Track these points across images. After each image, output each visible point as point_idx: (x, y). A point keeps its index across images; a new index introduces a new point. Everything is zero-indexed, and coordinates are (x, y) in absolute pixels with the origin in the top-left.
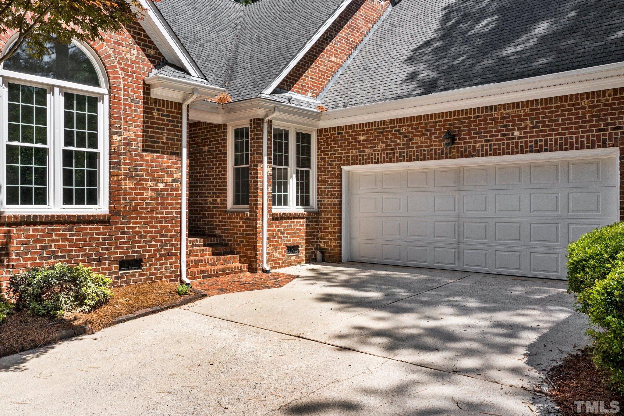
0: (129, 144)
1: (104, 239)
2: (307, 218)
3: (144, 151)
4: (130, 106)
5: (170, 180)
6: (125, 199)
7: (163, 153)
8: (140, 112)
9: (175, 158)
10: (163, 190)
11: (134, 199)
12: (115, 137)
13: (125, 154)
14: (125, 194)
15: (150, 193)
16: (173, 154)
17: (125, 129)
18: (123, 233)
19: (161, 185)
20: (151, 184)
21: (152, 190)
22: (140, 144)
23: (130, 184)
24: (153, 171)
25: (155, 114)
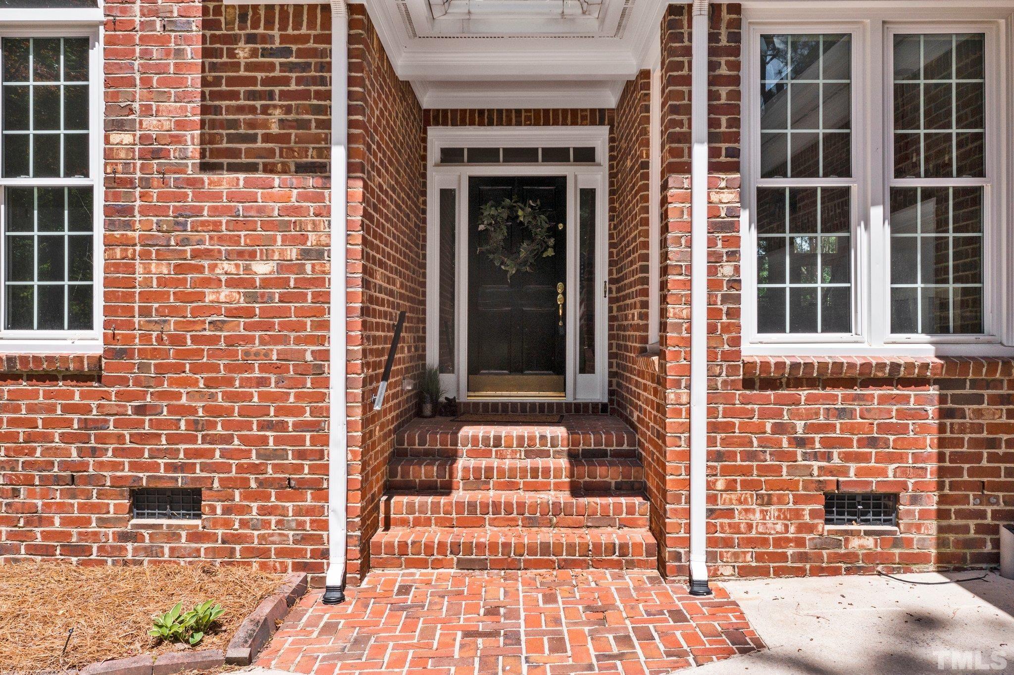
0: (156, 154)
1: (85, 424)
2: (943, 384)
3: (205, 167)
4: (162, 41)
5: (292, 253)
6: (145, 312)
7: (269, 169)
8: (192, 53)
9: (311, 181)
10: (267, 282)
11: (174, 311)
12: (115, 137)
13: (146, 183)
14: (146, 297)
15: (224, 293)
16: (303, 169)
17: (147, 111)
18: (139, 410)
19: (262, 268)
20: (228, 266)
21: (233, 283)
22: (193, 149)
23: (164, 269)
24: (235, 225)
25: (243, 52)
